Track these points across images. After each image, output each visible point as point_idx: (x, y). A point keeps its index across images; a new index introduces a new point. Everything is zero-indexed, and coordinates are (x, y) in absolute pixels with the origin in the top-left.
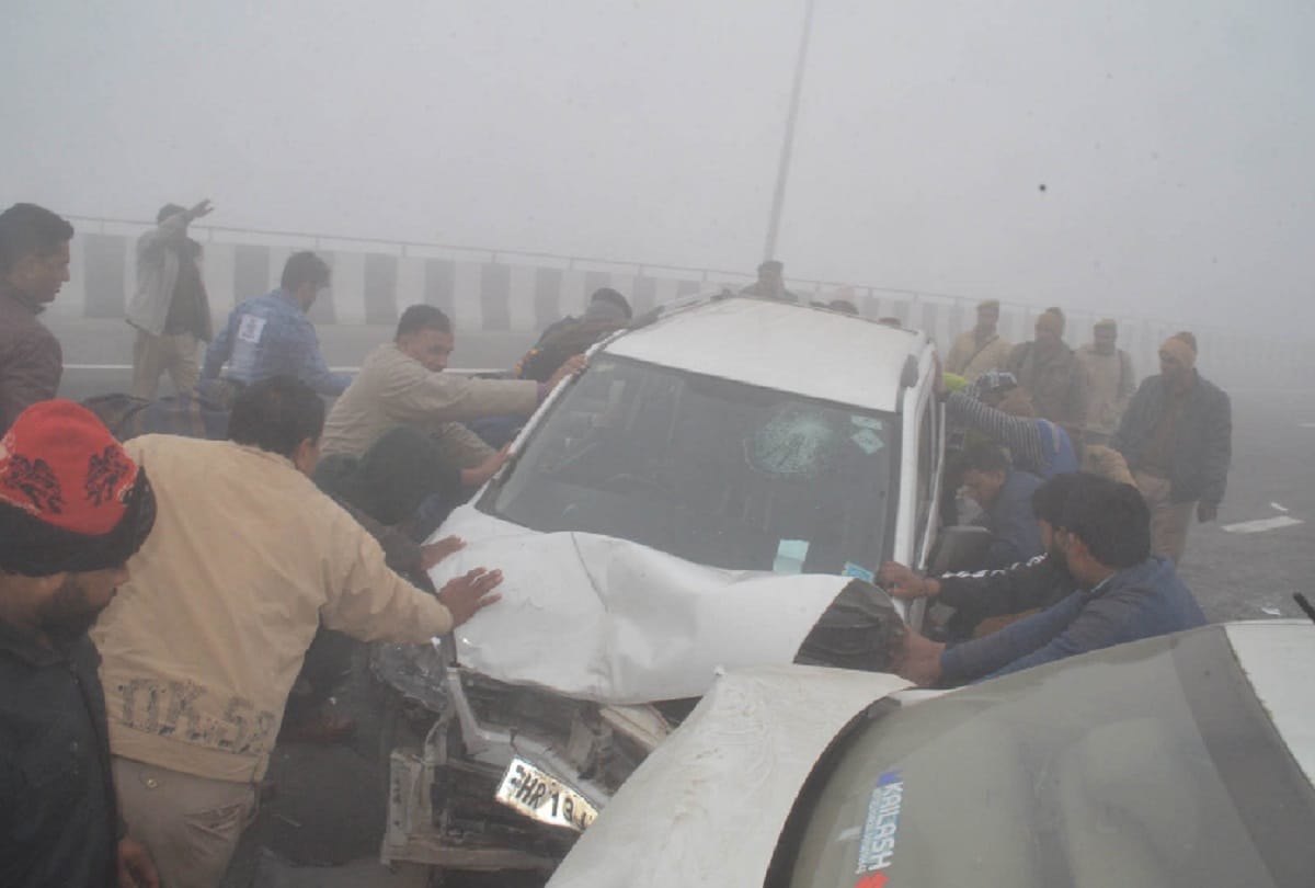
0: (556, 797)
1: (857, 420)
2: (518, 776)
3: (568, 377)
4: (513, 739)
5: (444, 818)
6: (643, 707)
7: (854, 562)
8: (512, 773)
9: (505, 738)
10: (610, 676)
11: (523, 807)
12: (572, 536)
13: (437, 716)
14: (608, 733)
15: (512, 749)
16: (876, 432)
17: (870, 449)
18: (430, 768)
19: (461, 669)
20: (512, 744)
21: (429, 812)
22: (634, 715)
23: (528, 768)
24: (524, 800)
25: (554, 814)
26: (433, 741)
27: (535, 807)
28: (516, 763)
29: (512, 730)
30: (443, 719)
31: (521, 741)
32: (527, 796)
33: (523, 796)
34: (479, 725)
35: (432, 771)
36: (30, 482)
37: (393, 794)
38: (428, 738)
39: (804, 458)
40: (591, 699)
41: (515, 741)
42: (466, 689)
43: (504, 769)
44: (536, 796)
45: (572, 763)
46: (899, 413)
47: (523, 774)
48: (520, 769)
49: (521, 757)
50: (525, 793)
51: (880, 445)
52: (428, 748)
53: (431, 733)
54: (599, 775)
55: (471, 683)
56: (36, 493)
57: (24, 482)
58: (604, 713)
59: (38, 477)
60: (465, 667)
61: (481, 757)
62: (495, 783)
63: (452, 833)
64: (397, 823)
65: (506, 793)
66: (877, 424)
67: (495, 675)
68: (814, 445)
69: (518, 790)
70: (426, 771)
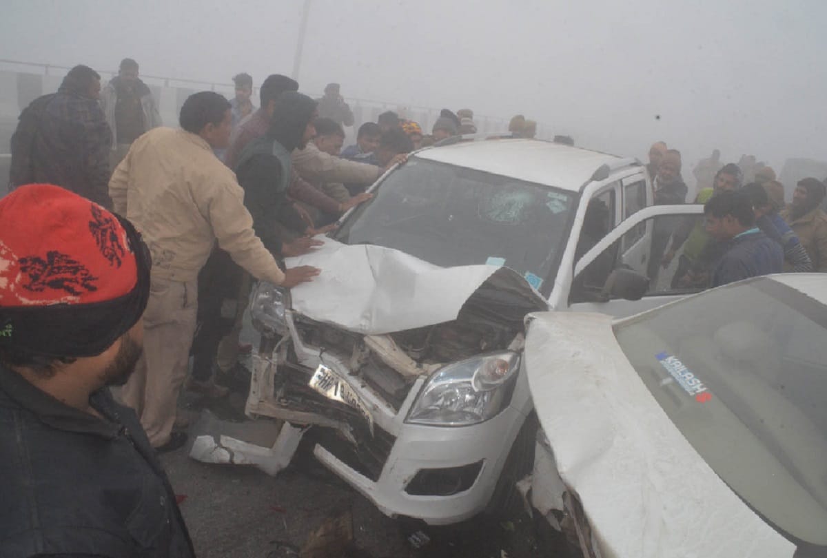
0: (337, 385)
1: (551, 194)
2: (322, 375)
3: (397, 164)
4: (321, 353)
5: (280, 393)
6: (385, 335)
7: (531, 272)
8: (318, 372)
9: (317, 353)
10: (369, 319)
11: (321, 390)
12: (366, 247)
13: (281, 337)
14: (367, 350)
15: (319, 358)
16: (563, 203)
17: (555, 210)
18: (274, 365)
19: (294, 312)
20: (320, 356)
21: (272, 390)
22: (379, 339)
23: (326, 369)
24: (322, 386)
25: (336, 394)
26: (279, 351)
27: (327, 390)
28: (321, 366)
29: (321, 350)
30: (284, 339)
31: (326, 356)
32: (324, 384)
33: (322, 384)
34: (303, 344)
35: (276, 368)
36: (53, 277)
37: (253, 377)
38: (275, 349)
39: (513, 214)
40: (359, 331)
41: (322, 356)
42: (295, 323)
43: (314, 370)
44: (329, 384)
45: (348, 367)
46: (581, 192)
47: (324, 373)
48: (323, 370)
49: (323, 364)
50: (324, 382)
51: (564, 208)
52: (275, 355)
53: (277, 346)
54: (361, 374)
55: (298, 320)
56: (66, 283)
57: (49, 279)
58: (366, 339)
59: (59, 268)
60: (295, 310)
61: (304, 363)
62: (310, 377)
63: (282, 400)
64: (254, 392)
65: (314, 382)
66: (565, 198)
67: (312, 317)
68: (521, 207)
69: (320, 381)
70: (272, 367)
